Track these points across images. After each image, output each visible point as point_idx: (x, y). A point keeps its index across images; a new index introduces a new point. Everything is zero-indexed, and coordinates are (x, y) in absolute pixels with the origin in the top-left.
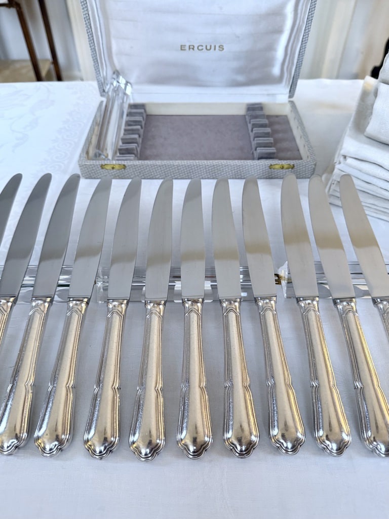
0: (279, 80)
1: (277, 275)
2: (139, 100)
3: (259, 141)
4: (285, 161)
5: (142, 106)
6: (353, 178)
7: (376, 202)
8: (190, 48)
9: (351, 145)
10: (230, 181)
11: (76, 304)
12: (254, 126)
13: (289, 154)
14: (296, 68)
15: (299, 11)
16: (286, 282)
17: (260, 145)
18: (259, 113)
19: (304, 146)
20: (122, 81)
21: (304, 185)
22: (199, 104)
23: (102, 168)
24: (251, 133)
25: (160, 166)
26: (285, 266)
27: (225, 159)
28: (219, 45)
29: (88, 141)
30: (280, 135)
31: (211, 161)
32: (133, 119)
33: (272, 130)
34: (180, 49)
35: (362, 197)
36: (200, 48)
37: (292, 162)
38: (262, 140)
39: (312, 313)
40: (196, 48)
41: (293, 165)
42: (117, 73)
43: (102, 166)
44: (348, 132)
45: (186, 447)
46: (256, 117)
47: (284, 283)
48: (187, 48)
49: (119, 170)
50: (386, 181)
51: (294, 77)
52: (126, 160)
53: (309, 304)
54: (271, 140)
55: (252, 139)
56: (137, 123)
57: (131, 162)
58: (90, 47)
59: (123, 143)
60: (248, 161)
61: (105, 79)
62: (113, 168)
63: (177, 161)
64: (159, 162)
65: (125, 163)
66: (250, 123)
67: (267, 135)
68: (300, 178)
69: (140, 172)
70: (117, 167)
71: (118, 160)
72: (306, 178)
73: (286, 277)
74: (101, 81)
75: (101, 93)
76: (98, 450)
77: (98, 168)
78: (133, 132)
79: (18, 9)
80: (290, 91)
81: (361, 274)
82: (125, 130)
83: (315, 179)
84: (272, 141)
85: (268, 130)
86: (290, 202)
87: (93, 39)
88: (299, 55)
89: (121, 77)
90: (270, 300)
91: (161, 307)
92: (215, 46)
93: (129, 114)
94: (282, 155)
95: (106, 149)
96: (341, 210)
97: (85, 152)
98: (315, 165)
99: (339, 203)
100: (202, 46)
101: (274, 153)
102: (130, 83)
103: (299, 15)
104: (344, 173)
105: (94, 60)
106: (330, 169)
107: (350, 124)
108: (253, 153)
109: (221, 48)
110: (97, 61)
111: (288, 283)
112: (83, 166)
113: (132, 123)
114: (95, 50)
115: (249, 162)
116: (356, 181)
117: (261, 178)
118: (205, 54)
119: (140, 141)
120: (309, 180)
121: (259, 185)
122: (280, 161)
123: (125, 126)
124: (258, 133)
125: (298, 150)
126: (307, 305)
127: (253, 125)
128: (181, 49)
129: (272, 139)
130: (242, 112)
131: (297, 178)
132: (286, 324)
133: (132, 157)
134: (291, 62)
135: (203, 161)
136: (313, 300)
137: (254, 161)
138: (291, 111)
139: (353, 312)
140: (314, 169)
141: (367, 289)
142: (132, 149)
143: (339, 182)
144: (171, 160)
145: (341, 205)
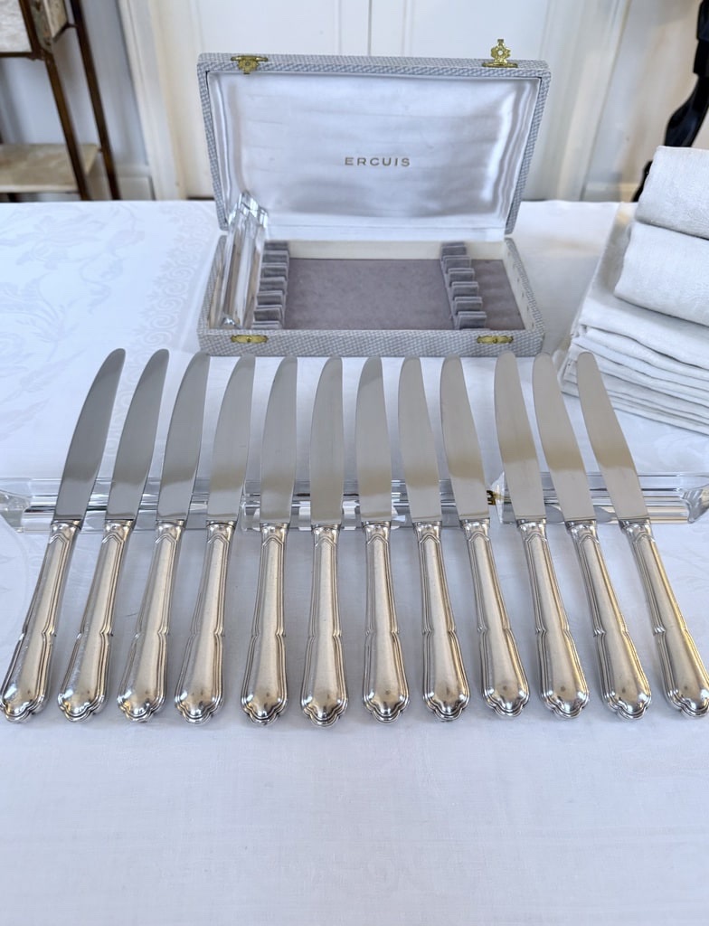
0: (490, 207)
1: (490, 492)
2: (279, 235)
3: (460, 302)
4: (500, 332)
5: (283, 246)
6: (595, 356)
7: (631, 392)
8: (358, 162)
9: (593, 311)
10: (422, 359)
11: (220, 529)
12: (455, 278)
13: (505, 320)
14: (516, 190)
15: (520, 112)
16: (502, 501)
17: (462, 308)
18: (461, 258)
19: (528, 309)
20: (253, 205)
21: (526, 367)
22: (371, 243)
23: (233, 341)
24: (448, 289)
25: (317, 338)
26: (502, 479)
27: (413, 329)
28: (403, 157)
29: (208, 300)
30: (492, 291)
31: (392, 331)
32: (272, 265)
33: (479, 284)
34: (344, 162)
35: (608, 384)
36: (374, 162)
37: (509, 334)
38: (465, 300)
39: (538, 539)
40: (368, 162)
41: (512, 337)
42: (247, 194)
43: (233, 338)
44: (590, 291)
45: (376, 707)
46: (456, 264)
47: (499, 502)
48: (355, 162)
49: (257, 343)
50: (643, 361)
51: (512, 204)
52: (268, 329)
53: (533, 527)
54: (479, 300)
55: (450, 298)
56: (278, 273)
57: (275, 332)
58: (210, 157)
59: (260, 304)
60: (446, 332)
61: (229, 202)
62: (249, 341)
63: (343, 331)
64: (316, 333)
65: (267, 333)
66: (447, 272)
67: (473, 292)
68: (521, 356)
69: (287, 347)
70: (255, 340)
71: (255, 329)
72: (530, 356)
73: (503, 495)
74: (222, 206)
75: (221, 224)
76: (260, 714)
77: (227, 340)
78: (275, 286)
79: (49, 62)
80: (507, 224)
81: (605, 490)
82: (262, 283)
83: (542, 358)
84: (481, 302)
85: (474, 284)
86: (506, 390)
87: (215, 148)
88: (520, 172)
89: (252, 200)
90: (481, 524)
91: (334, 532)
92: (397, 160)
93: (267, 259)
94: (495, 321)
95: (236, 313)
96: (578, 402)
97: (206, 317)
98: (544, 337)
99: (575, 391)
100: (377, 159)
101: (483, 320)
102: (265, 210)
103: (520, 118)
104: (584, 350)
105: (213, 176)
106: (564, 343)
107: (594, 280)
108: (452, 319)
109: (406, 162)
110: (219, 178)
111: (505, 503)
112: (204, 337)
113: (271, 273)
114: (217, 163)
115: (448, 333)
116: (599, 360)
117: (465, 356)
118: (380, 171)
119: (284, 299)
120: (533, 358)
121: (463, 367)
122: (492, 332)
123: (261, 277)
124: (459, 289)
125: (519, 314)
126: (531, 530)
127: (452, 276)
128: (346, 164)
129: (480, 298)
130: (434, 254)
131: (517, 356)
132: (503, 558)
133: (276, 324)
134: (508, 182)
135: (380, 331)
136: (538, 523)
137: (454, 332)
138: (509, 254)
139: (593, 539)
140: (542, 343)
141: (613, 511)
142: (276, 313)
143: (576, 362)
144: (332, 329)
145: (577, 394)
